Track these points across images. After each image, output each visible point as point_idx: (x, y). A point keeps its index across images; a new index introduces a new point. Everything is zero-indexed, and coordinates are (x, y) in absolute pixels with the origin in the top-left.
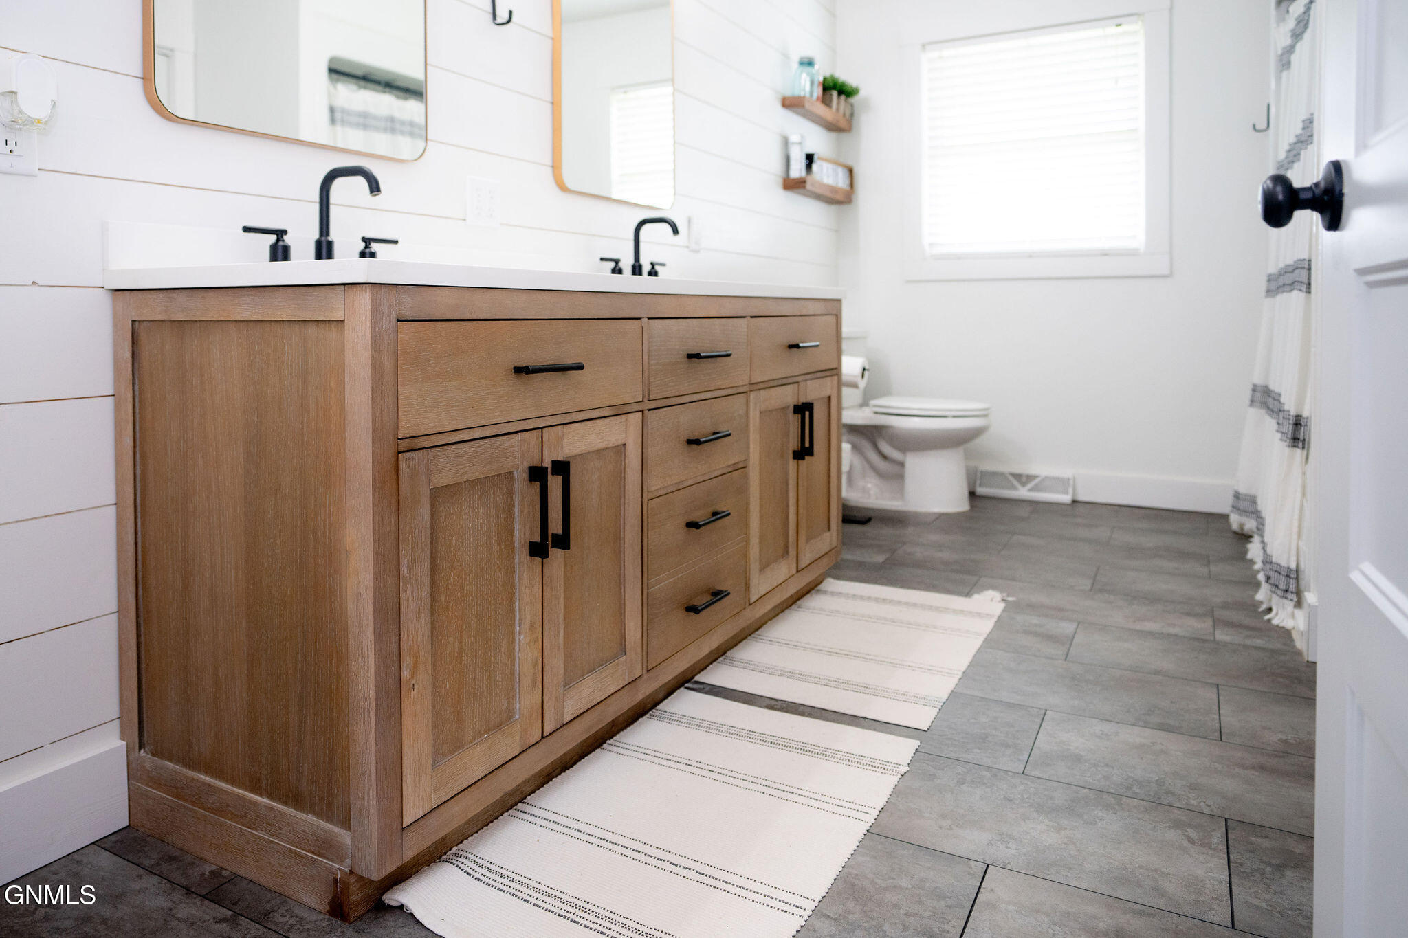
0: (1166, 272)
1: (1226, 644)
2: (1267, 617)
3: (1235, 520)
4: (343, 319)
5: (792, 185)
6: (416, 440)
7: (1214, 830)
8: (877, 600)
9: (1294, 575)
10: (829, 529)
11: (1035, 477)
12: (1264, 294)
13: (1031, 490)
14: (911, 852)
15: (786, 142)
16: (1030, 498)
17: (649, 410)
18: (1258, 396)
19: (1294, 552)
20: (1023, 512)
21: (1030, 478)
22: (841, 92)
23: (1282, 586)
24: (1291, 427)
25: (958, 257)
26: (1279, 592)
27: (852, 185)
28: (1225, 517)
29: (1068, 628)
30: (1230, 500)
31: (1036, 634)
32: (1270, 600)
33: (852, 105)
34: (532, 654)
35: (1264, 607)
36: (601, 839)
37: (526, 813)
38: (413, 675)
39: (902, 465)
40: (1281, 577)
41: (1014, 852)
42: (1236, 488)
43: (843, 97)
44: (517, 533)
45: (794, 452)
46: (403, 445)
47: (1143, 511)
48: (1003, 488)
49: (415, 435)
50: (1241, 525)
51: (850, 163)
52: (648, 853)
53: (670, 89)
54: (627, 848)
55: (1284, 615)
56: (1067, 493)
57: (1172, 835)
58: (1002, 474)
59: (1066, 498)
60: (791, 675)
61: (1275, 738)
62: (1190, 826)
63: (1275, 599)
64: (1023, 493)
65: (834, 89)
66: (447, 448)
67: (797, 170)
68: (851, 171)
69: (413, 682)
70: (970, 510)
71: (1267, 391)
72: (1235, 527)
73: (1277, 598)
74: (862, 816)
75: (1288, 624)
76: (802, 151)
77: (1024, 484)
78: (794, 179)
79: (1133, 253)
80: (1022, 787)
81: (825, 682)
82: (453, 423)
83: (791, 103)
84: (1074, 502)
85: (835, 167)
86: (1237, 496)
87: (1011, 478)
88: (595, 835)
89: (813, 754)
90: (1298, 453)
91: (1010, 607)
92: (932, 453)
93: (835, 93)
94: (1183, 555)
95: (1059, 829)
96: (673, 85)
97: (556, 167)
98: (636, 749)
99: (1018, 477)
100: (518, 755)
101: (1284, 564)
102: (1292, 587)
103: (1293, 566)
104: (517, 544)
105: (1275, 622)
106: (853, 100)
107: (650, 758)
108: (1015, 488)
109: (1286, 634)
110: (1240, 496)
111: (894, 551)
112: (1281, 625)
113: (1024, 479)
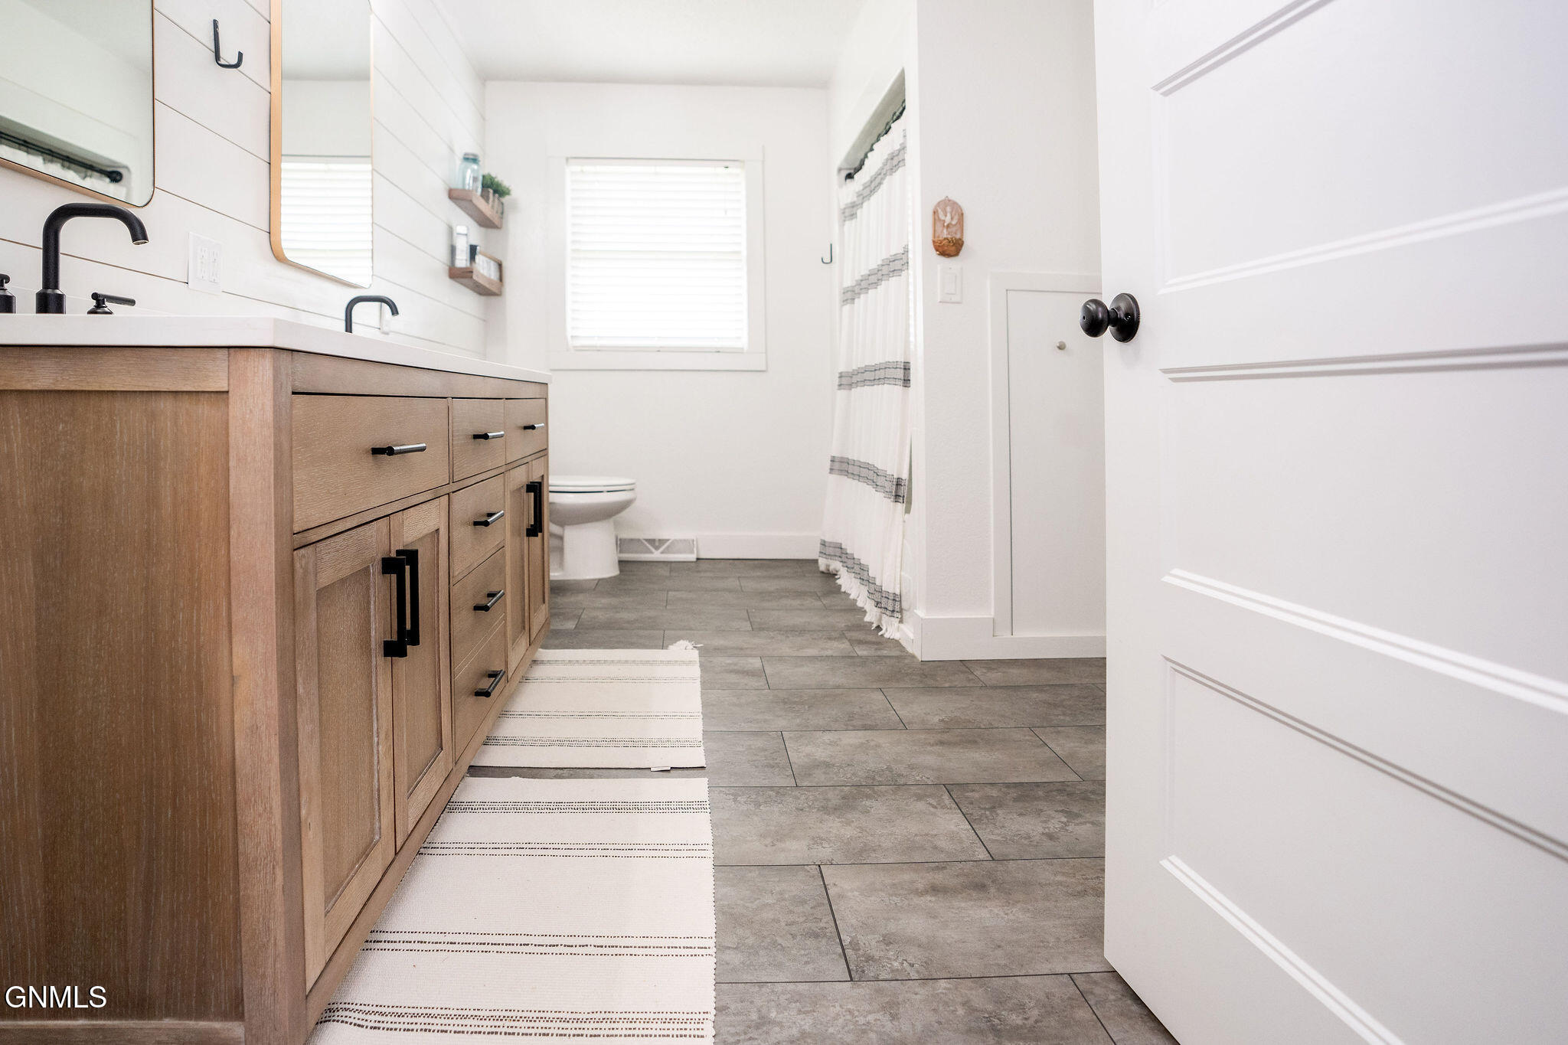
0: (764, 368)
1: (867, 658)
2: (880, 634)
3: (823, 564)
4: (226, 389)
5: (460, 275)
6: (305, 534)
7: (942, 795)
8: (592, 662)
9: (897, 598)
10: (544, 602)
11: (668, 540)
12: (837, 387)
13: (662, 553)
14: (757, 872)
15: (451, 231)
16: (662, 560)
17: (453, 492)
18: (837, 466)
19: (898, 581)
20: (663, 572)
21: (662, 542)
22: (495, 192)
23: (890, 608)
24: (894, 486)
25: (599, 349)
26: (888, 613)
27: (501, 279)
28: (816, 561)
29: (755, 663)
30: (818, 547)
31: (737, 672)
32: (880, 620)
33: (502, 204)
34: (386, 764)
35: (875, 625)
36: (481, 944)
37: (381, 942)
38: (308, 814)
39: (561, 538)
40: (890, 601)
41: (830, 850)
42: (823, 538)
43: (497, 195)
44: (373, 633)
45: (528, 530)
46: (299, 540)
47: (756, 562)
48: (641, 552)
49: (306, 528)
50: (828, 566)
51: (500, 258)
52: (537, 944)
53: (369, 167)
54: (513, 945)
55: (892, 630)
56: (692, 552)
57: (921, 806)
58: (639, 540)
59: (692, 557)
60: (561, 743)
61: (936, 719)
62: (928, 796)
63: (885, 618)
64: (656, 555)
65: (493, 188)
66: (328, 541)
67: (462, 260)
68: (500, 266)
69: (309, 821)
70: (620, 575)
71: (845, 461)
72: (822, 568)
73: (887, 618)
74: (703, 854)
75: (897, 636)
76: (467, 242)
77: (657, 548)
78: (461, 269)
79: (738, 352)
80: (803, 797)
81: (594, 744)
82: (333, 512)
83: (456, 196)
84: (698, 559)
85: (489, 260)
86: (823, 544)
87: (644, 541)
88: (472, 942)
89: (626, 811)
90: (900, 507)
91: (704, 652)
92: (589, 525)
93: (491, 191)
94: (799, 594)
95: (849, 823)
96: (372, 163)
97: (271, 232)
98: (458, 845)
99: (652, 541)
100: (381, 880)
101: (891, 591)
102: (897, 608)
103: (898, 592)
104: (373, 646)
105: (887, 636)
106: (506, 199)
107: (476, 851)
108: (651, 552)
109: (896, 643)
110: (826, 544)
111: (580, 617)
112: (891, 637)
113: (657, 544)
